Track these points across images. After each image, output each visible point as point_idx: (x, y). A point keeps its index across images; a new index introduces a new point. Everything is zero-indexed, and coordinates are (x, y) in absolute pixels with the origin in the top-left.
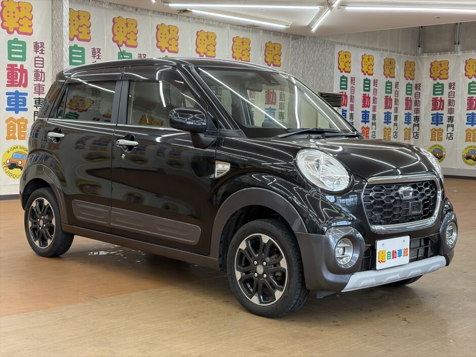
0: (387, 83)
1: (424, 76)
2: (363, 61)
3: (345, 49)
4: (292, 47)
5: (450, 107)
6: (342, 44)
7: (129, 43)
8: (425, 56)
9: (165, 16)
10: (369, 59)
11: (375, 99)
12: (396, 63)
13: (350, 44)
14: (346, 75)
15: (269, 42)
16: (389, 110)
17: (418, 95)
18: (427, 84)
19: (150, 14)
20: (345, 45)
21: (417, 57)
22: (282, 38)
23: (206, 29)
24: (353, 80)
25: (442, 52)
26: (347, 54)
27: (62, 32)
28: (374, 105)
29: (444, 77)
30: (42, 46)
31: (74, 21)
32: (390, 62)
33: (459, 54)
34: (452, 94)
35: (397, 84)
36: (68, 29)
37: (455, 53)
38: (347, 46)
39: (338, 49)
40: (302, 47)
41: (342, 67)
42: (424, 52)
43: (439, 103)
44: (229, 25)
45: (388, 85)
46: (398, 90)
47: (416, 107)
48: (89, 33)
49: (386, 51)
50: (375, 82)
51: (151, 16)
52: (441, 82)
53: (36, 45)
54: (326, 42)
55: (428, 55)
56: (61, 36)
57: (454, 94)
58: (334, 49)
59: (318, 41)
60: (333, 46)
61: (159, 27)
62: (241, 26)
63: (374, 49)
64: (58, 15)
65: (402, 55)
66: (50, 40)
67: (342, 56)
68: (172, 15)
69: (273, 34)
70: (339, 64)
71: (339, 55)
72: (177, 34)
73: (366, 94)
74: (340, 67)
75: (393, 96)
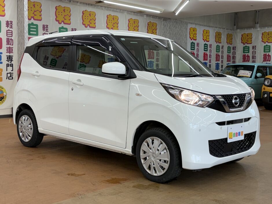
0: (217, 46)
1: (238, 42)
2: (204, 33)
3: (193, 26)
4: (163, 25)
5: (253, 60)
6: (191, 23)
7: (65, 22)
8: (238, 30)
9: (88, 6)
10: (207, 32)
11: (210, 55)
12: (222, 34)
13: (196, 24)
14: (194, 41)
15: (150, 22)
16: (218, 62)
17: (234, 53)
18: (240, 47)
19: (78, 4)
20: (193, 24)
21: (234, 31)
22: (157, 19)
23: (113, 14)
24: (198, 44)
25: (248, 28)
26: (194, 29)
27: (23, 14)
28: (210, 59)
29: (249, 43)
30: (11, 23)
31: (31, 8)
32: (219, 34)
33: (258, 29)
34: (254, 53)
35: (223, 47)
36: (27, 12)
37: (256, 29)
38: (194, 25)
39: (190, 26)
40: (169, 25)
41: (192, 37)
42: (237, 28)
43: (247, 58)
44: (126, 12)
45: (218, 47)
46: (223, 50)
47: (233, 60)
48: (41, 16)
49: (216, 28)
50: (211, 46)
51: (79, 5)
52: (248, 45)
53: (8, 23)
54: (183, 22)
55: (240, 30)
56: (23, 17)
57: (255, 52)
58: (187, 26)
59: (178, 21)
60: (186, 24)
61: (84, 12)
62: (133, 12)
63: (209, 26)
64: (21, 4)
65: (225, 30)
66: (16, 20)
67: (192, 30)
68: (92, 5)
69: (152, 17)
70: (190, 35)
71: (190, 30)
72: (95, 16)
73: (205, 53)
74: (191, 37)
75: (220, 54)
